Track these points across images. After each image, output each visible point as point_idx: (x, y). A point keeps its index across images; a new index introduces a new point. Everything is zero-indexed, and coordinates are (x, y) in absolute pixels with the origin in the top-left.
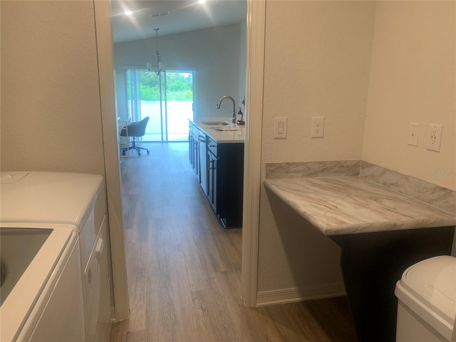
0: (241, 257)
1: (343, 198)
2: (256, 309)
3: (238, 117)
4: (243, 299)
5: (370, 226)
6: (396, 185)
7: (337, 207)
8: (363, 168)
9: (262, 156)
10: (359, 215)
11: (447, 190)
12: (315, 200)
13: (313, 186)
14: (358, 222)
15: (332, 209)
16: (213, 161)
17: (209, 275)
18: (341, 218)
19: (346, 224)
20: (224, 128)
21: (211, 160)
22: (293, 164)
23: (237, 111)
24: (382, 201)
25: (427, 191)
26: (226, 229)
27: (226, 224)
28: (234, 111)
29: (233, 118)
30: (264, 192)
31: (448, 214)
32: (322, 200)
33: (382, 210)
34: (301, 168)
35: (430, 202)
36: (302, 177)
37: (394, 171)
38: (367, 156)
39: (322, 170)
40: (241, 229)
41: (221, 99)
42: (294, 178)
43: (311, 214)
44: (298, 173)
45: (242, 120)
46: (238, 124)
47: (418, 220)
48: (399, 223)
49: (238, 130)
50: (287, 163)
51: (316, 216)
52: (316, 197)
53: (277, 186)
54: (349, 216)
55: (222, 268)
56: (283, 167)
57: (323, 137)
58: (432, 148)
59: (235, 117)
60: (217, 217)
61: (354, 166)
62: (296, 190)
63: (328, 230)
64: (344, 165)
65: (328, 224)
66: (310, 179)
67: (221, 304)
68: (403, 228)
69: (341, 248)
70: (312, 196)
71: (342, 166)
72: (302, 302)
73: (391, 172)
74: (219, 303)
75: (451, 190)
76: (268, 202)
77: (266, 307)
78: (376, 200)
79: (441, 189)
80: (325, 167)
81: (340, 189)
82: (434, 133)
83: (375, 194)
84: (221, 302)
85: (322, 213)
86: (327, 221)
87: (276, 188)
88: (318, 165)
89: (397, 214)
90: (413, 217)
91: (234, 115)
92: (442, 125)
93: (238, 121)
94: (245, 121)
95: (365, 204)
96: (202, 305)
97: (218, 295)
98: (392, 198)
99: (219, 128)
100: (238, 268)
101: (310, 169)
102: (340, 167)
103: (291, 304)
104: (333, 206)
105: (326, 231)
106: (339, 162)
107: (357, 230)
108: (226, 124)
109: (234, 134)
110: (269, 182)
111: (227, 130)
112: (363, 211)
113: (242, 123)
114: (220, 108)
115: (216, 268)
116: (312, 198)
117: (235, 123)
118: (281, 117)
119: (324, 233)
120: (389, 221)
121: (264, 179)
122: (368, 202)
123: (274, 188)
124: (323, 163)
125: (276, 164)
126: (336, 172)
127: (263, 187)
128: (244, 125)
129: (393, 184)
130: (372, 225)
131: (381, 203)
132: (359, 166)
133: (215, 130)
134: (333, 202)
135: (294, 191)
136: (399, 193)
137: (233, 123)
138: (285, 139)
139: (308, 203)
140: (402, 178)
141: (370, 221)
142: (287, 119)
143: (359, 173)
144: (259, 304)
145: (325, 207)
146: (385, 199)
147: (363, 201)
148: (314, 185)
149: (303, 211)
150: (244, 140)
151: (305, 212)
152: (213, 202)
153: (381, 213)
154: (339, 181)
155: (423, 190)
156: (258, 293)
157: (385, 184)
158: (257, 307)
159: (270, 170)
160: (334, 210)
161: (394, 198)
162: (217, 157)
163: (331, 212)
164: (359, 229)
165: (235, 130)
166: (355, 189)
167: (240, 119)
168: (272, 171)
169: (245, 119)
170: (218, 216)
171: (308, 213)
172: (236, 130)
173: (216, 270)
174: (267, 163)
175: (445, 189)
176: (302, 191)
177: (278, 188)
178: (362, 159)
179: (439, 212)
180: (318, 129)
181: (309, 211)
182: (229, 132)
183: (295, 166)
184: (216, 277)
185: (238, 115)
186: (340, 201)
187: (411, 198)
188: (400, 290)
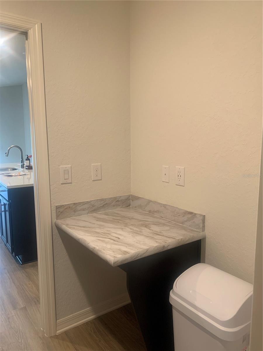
0: (38, 290)
1: (122, 229)
2: (56, 337)
3: (26, 163)
4: (43, 331)
5: (147, 251)
6: (158, 212)
7: (119, 238)
8: (133, 201)
9: (51, 200)
10: (137, 243)
11: (193, 214)
12: (101, 234)
13: (97, 221)
14: (137, 250)
15: (116, 241)
16: (5, 205)
17: (8, 314)
18: (124, 249)
19: (129, 253)
20: (13, 173)
21: (2, 203)
22: (80, 203)
23: (25, 158)
24: (151, 227)
25: (179, 215)
26: (22, 265)
27: (21, 259)
28: (22, 158)
29: (22, 164)
30: (56, 231)
31: (195, 231)
32: (107, 233)
33: (152, 235)
34: (86, 206)
35: (182, 223)
36: (87, 214)
37: (156, 202)
38: (135, 191)
39: (103, 206)
40: (37, 262)
41: (9, 148)
42: (81, 215)
43: (100, 249)
44: (84, 210)
45: (30, 164)
46: (26, 168)
47: (178, 240)
48: (166, 245)
49: (27, 175)
50: (74, 204)
51: (104, 250)
52: (102, 231)
53: (67, 225)
54: (129, 245)
55: (21, 304)
56: (71, 207)
57: (101, 180)
58: (179, 184)
59: (23, 162)
60: (13, 256)
61: (126, 199)
62: (84, 227)
63: (116, 262)
64: (119, 200)
65: (114, 257)
66: (95, 214)
67: (23, 342)
68: (169, 248)
69: (126, 273)
70: (98, 230)
71: (118, 201)
72: (96, 318)
73: (154, 203)
74: (20, 341)
75: (195, 214)
76: (60, 239)
77: (66, 333)
78: (146, 226)
79: (189, 213)
80: (105, 203)
81: (118, 221)
82: (179, 173)
83: (145, 221)
84: (22, 340)
85: (109, 246)
86: (113, 253)
87: (66, 227)
88: (100, 202)
89: (162, 237)
90: (174, 238)
91: (22, 161)
92: (184, 167)
93: (26, 166)
94: (33, 165)
95: (139, 231)
96: (3, 348)
97: (18, 333)
98: (157, 223)
99: (8, 173)
100: (36, 301)
101: (93, 206)
102: (117, 201)
103: (87, 323)
104: (116, 237)
105: (114, 263)
106: (115, 198)
107: (138, 256)
108: (15, 169)
109: (24, 178)
110: (60, 222)
111: (16, 175)
112: (139, 238)
113: (30, 168)
114: (8, 156)
115: (14, 306)
116: (98, 233)
117: (23, 168)
118: (66, 165)
119: (113, 265)
120: (159, 244)
121: (54, 220)
122: (141, 229)
123: (64, 227)
124: (103, 200)
125: (65, 206)
126: (114, 206)
127: (54, 227)
128: (32, 169)
129: (156, 212)
130: (147, 250)
131: (151, 228)
132: (130, 199)
133: (5, 175)
134: (115, 233)
135: (83, 229)
136: (161, 218)
137: (22, 168)
138: (71, 183)
139: (96, 238)
140: (161, 207)
141: (145, 247)
142: (71, 166)
143: (130, 205)
144: (59, 332)
145: (110, 239)
146: (152, 224)
147: (137, 229)
148: (98, 219)
149: (92, 247)
150: (33, 184)
151: (94, 248)
152: (7, 242)
153: (152, 238)
154: (117, 214)
155: (177, 214)
156: (57, 321)
157: (150, 211)
158: (57, 334)
159: (59, 211)
160: (117, 241)
161: (158, 223)
162: (8, 201)
163: (116, 244)
164: (139, 255)
165: (24, 175)
166: (129, 218)
167: (28, 165)
168: (62, 212)
169: (33, 163)
170: (14, 254)
171: (97, 248)
172: (26, 174)
173: (15, 308)
174: (56, 205)
175: (191, 213)
176: (89, 227)
177: (68, 227)
178: (131, 194)
179: (189, 231)
180: (97, 173)
181: (97, 246)
182: (18, 177)
183: (81, 205)
184: (15, 315)
185: (26, 161)
186: (120, 232)
187: (170, 221)
188: (173, 298)
